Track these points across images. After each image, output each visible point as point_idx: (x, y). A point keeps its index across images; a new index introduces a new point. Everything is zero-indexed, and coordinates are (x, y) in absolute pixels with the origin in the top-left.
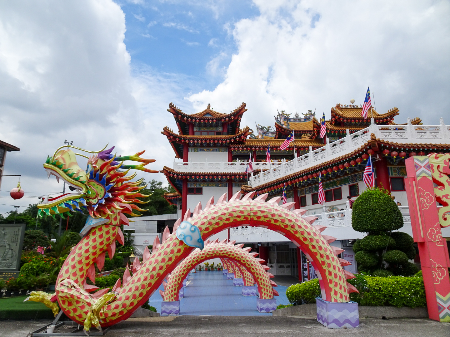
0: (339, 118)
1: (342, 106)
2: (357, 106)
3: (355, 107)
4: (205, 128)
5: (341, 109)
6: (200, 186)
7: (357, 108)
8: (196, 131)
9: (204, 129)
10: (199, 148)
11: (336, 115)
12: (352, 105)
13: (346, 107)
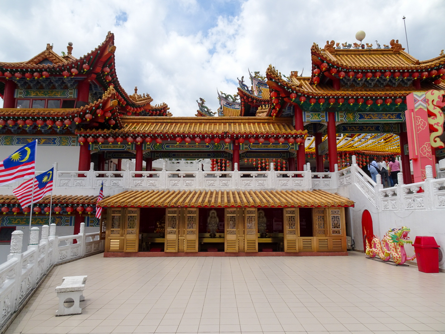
0: (328, 70)
1: (338, 45)
2: (370, 45)
3: (366, 47)
4: (40, 92)
5: (335, 53)
6: (10, 223)
7: (370, 51)
8: (21, 99)
9: (37, 95)
10: (15, 137)
11: (322, 61)
12: (359, 44)
13: (346, 47)
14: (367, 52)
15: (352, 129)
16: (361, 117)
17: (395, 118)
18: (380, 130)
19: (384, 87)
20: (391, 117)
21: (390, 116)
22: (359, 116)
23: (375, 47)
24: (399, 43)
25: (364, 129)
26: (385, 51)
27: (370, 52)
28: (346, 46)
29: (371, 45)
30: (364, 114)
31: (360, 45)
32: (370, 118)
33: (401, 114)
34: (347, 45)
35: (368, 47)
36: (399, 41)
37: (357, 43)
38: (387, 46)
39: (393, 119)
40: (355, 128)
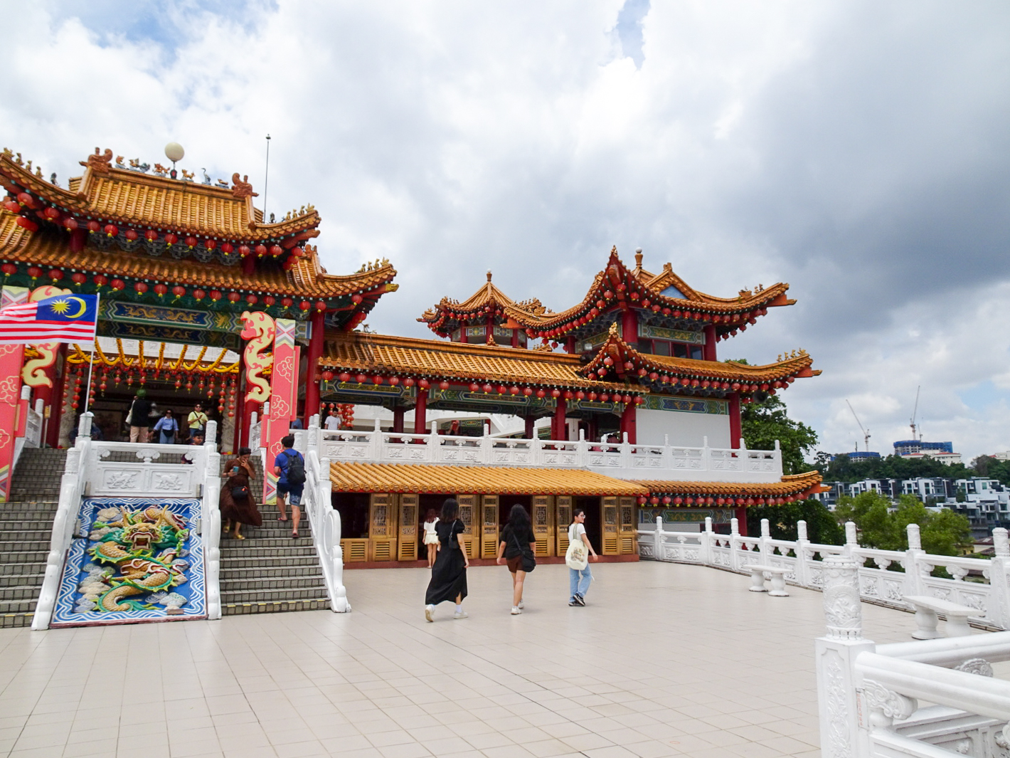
1: (119, 160)
2: (189, 173)
3: (180, 177)
5: (110, 174)
7: (185, 184)
11: (22, 188)
12: (166, 168)
13: (138, 169)
14: (180, 187)
15: (140, 331)
16: (121, 310)
17: (191, 321)
18: (198, 340)
19: (182, 259)
20: (185, 319)
21: (182, 317)
22: (117, 309)
23: (198, 180)
24: (249, 182)
25: (165, 333)
26: (217, 190)
27: (187, 187)
28: (137, 166)
29: (193, 174)
30: (127, 306)
31: (169, 169)
32: (139, 315)
33: (205, 314)
34: (140, 164)
35: (184, 178)
36: (249, 178)
37: (162, 165)
38: (223, 183)
39: (187, 322)
40: (147, 331)
